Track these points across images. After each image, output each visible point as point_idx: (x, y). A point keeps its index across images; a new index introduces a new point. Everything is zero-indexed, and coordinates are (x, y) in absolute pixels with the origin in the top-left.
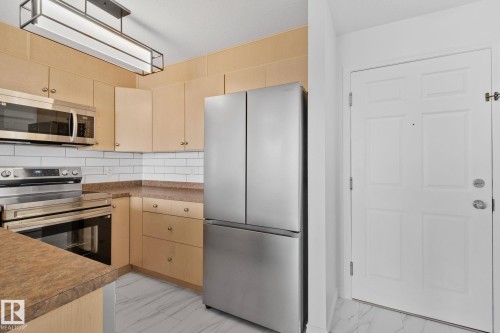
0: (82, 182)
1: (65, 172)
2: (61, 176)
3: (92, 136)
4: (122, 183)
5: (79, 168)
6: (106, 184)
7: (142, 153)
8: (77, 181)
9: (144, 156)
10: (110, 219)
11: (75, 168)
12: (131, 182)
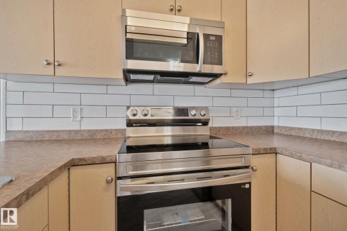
0: (210, 125)
1: (193, 112)
2: (190, 117)
3: (220, 63)
4: (251, 128)
5: (206, 108)
6: (233, 128)
7: (273, 90)
8: (205, 123)
9: (277, 94)
10: (250, 189)
11: (202, 108)
12: (261, 128)
